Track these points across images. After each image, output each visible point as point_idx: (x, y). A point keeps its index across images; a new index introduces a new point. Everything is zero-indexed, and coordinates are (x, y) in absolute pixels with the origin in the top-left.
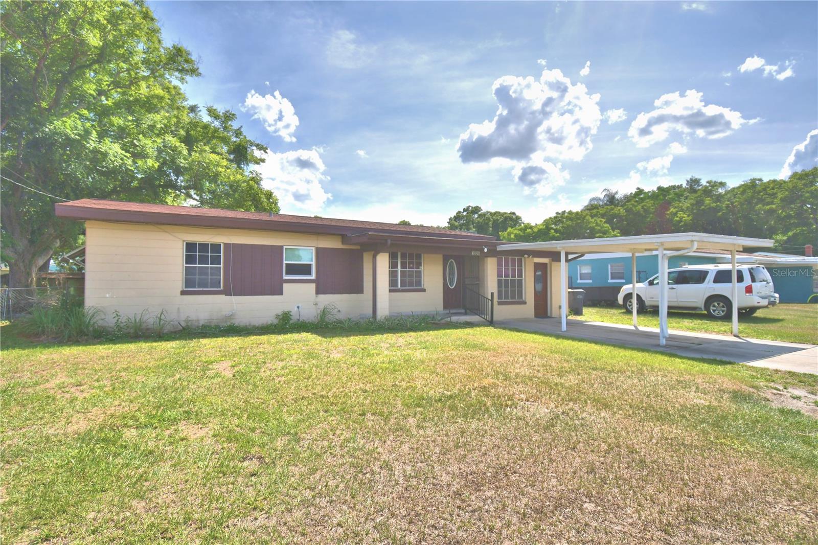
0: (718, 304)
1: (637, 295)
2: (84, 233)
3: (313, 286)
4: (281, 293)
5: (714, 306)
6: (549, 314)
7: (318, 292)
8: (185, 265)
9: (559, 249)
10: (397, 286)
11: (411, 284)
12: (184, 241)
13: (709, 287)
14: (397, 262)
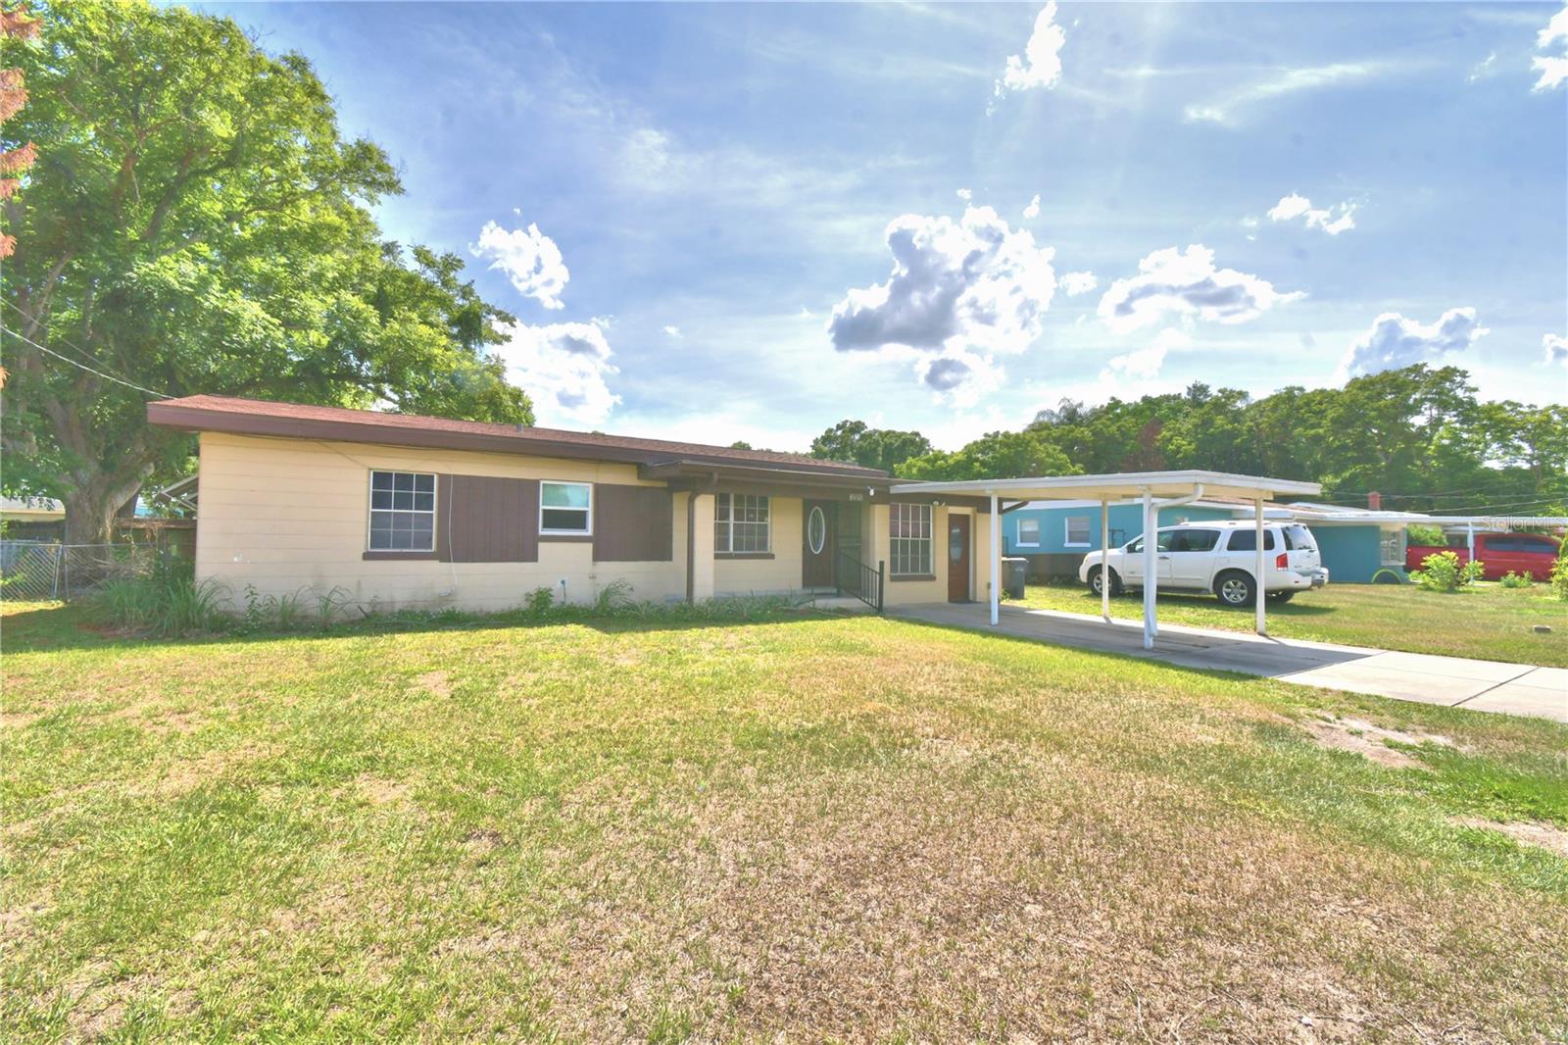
0: (1235, 584)
1: (1110, 567)
2: (197, 453)
3: (589, 547)
4: (534, 558)
5: (1228, 587)
6: (971, 598)
7: (597, 557)
8: (371, 510)
9: (988, 493)
10: (727, 548)
11: (750, 547)
12: (370, 469)
13: (1221, 557)
14: (728, 510)
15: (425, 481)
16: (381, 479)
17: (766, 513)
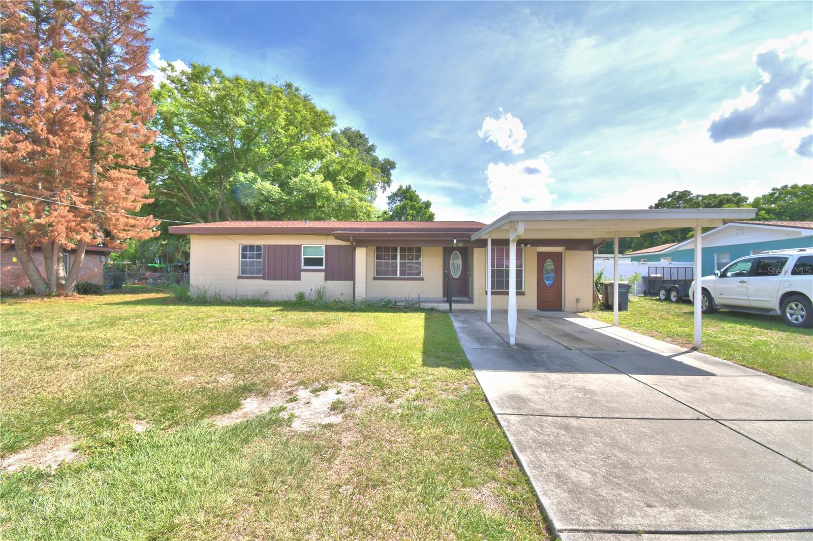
0: (797, 305)
2: (189, 242)
3: (323, 274)
4: (299, 279)
5: (792, 309)
6: (563, 308)
7: (326, 279)
10: (397, 275)
12: (240, 245)
13: (786, 281)
14: (397, 255)
15: (259, 248)
16: (245, 248)
17: (420, 256)
